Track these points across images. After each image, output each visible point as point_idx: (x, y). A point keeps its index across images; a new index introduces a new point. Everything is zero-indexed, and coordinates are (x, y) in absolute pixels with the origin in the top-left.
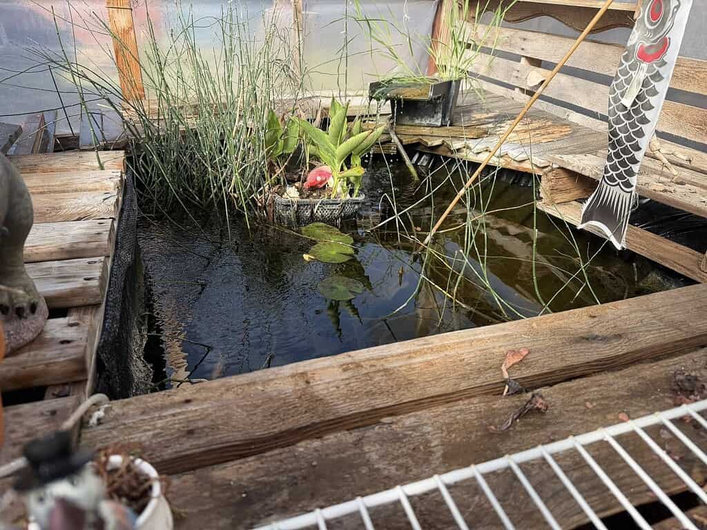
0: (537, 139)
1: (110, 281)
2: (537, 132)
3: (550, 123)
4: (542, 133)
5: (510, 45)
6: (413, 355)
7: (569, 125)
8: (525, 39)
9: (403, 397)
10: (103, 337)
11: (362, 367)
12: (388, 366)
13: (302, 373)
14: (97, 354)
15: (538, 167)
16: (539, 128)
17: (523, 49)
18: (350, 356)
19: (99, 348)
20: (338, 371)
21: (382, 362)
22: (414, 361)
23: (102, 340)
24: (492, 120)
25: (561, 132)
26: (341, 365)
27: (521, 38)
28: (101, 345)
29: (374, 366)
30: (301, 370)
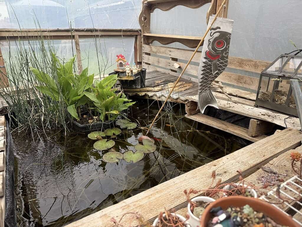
0: (180, 89)
1: (6, 183)
2: (180, 86)
3: (184, 83)
4: (182, 87)
5: (166, 53)
6: (150, 196)
7: (191, 82)
8: (170, 51)
9: (149, 217)
10: (7, 213)
11: (130, 206)
12: (141, 203)
13: (105, 215)
14: (5, 223)
15: (183, 101)
16: (181, 85)
17: (170, 55)
18: (124, 202)
19: (5, 220)
20: (120, 210)
21: (138, 202)
22: (151, 199)
23: (6, 215)
24: (163, 83)
25: (189, 86)
26: (121, 208)
27: (169, 51)
28: (6, 218)
29: (135, 205)
30: (104, 213)
